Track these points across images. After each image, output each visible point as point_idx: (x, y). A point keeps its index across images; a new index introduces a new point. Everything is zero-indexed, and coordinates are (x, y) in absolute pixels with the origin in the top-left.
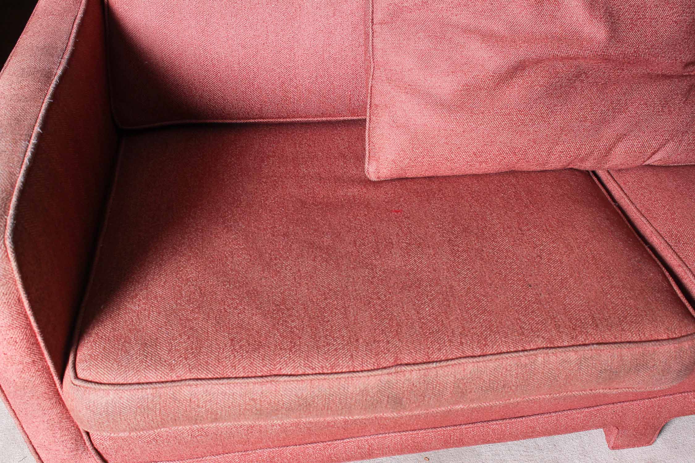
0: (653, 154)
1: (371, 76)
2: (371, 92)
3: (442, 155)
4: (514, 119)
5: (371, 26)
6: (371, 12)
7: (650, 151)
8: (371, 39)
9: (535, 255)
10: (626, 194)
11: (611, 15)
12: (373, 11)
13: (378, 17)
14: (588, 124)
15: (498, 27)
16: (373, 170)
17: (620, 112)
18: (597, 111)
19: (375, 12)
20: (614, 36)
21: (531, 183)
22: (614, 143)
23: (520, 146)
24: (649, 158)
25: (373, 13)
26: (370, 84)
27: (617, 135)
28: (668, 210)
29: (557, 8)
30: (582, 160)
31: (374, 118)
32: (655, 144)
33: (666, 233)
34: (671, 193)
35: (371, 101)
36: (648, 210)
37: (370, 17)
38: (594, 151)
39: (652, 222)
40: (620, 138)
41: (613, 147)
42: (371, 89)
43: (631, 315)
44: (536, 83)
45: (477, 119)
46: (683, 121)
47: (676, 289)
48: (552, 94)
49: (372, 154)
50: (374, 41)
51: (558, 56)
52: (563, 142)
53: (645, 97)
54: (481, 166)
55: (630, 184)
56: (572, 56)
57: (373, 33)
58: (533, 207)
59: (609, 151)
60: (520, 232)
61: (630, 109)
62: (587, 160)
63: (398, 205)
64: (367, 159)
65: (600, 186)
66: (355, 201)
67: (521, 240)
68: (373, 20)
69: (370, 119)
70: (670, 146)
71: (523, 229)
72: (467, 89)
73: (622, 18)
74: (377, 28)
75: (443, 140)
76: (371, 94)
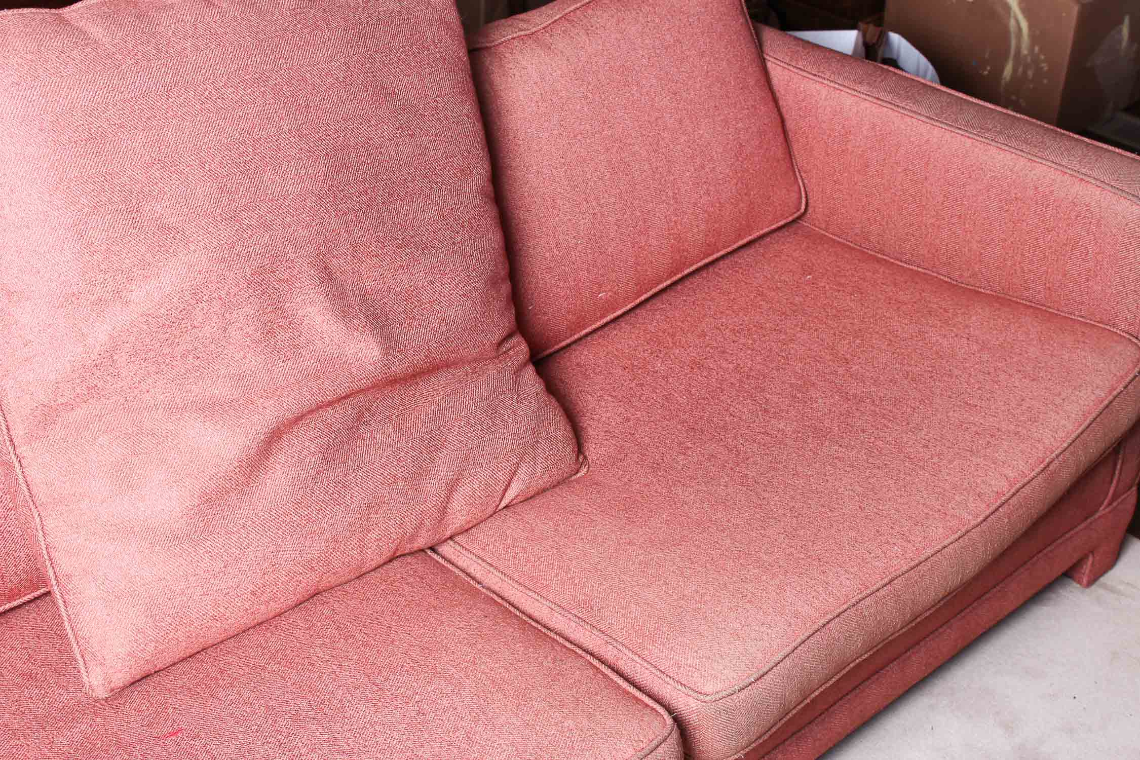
0: (505, 490)
1: (40, 532)
2: (50, 557)
3: (204, 615)
4: (295, 519)
5: (12, 452)
6: (4, 429)
7: (500, 488)
8: (19, 472)
9: (413, 714)
10: (491, 565)
11: (376, 317)
12: (7, 426)
13: (19, 432)
14: (401, 484)
15: (221, 390)
16: (100, 683)
17: (438, 449)
18: (407, 460)
19: (11, 427)
20: (391, 347)
21: (352, 603)
22: (447, 497)
23: (316, 555)
24: (501, 500)
25: (8, 429)
26: (43, 545)
27: (447, 484)
28: (560, 568)
29: (297, 334)
30: (412, 539)
31: (70, 598)
32: (502, 477)
33: (570, 603)
34: (553, 541)
35: (55, 573)
36: (532, 578)
37: (7, 438)
38: (423, 520)
39: (545, 594)
40: (452, 487)
41: (448, 503)
42: (48, 553)
43: (577, 742)
44: (305, 452)
45: (238, 539)
46: (527, 429)
47: (616, 679)
48: (334, 460)
49: (87, 658)
50: (27, 473)
51: (323, 402)
52: (376, 524)
53: (463, 413)
54: (269, 608)
55: (491, 546)
56: (343, 395)
57: (19, 461)
58: (375, 640)
59: (443, 510)
60: (375, 688)
61: (450, 438)
62: (417, 536)
63: (169, 723)
64: (83, 668)
65: (450, 566)
66: (95, 745)
67: (383, 700)
68: (11, 440)
69: (65, 602)
70: (523, 473)
71: (378, 682)
72: (207, 500)
73: (391, 315)
74: (22, 450)
75: (199, 591)
76: (51, 560)
